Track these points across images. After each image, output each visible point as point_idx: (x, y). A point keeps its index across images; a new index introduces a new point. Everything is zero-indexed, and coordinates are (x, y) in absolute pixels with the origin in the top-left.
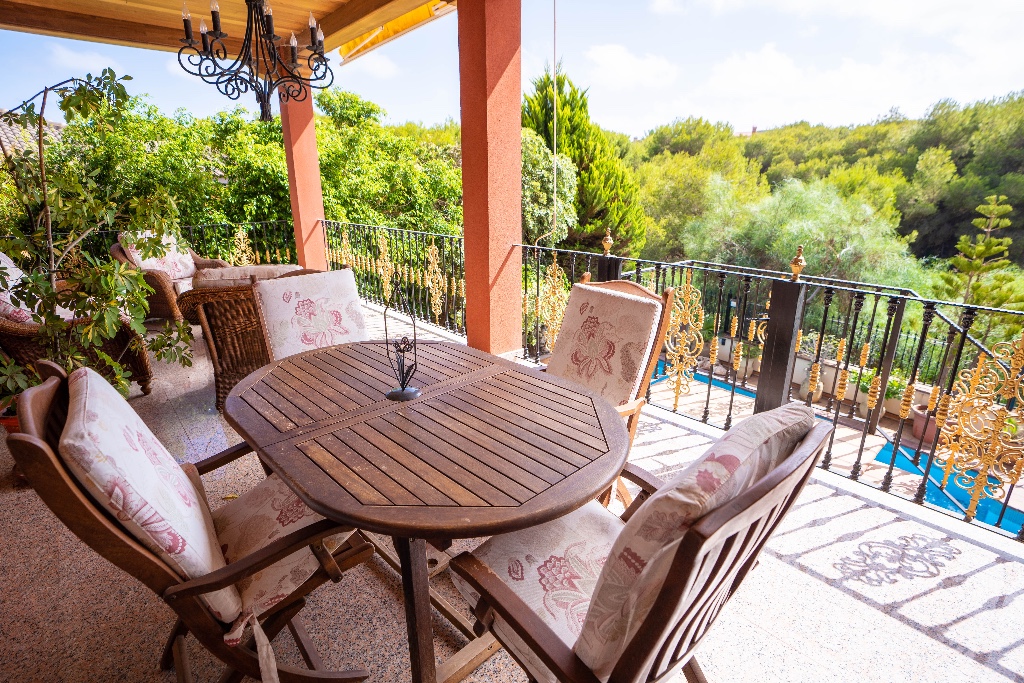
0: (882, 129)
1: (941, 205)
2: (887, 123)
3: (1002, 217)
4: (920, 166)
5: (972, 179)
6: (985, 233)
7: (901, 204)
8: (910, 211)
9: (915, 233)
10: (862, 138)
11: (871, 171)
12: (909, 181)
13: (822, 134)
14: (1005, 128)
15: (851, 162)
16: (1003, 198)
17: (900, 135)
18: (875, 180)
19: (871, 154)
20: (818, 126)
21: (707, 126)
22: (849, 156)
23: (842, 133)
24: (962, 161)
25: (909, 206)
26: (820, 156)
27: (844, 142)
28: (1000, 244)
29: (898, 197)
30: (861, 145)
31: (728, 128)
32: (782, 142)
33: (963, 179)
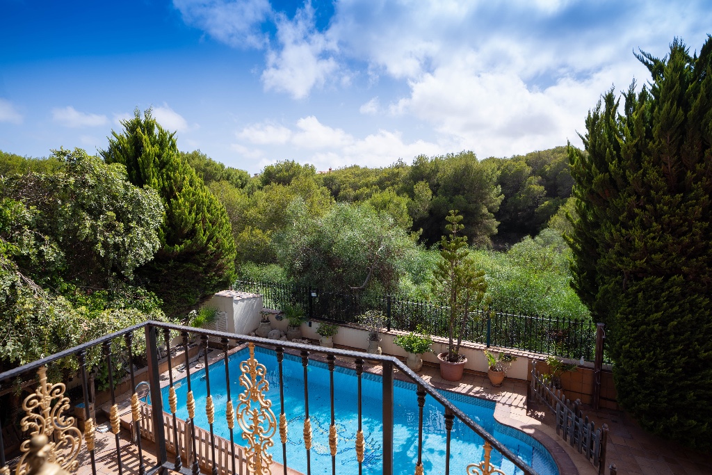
0: (396, 171)
1: (431, 212)
2: (397, 167)
3: (460, 223)
4: (416, 191)
5: (442, 199)
6: (453, 233)
7: (411, 212)
8: (417, 217)
9: (421, 230)
10: (387, 175)
11: (393, 194)
12: (413, 200)
13: (366, 173)
14: (450, 171)
15: (383, 189)
16: (457, 211)
17: (404, 174)
18: (396, 199)
19: (392, 185)
20: (364, 168)
21: (298, 166)
22: (381, 185)
23: (377, 172)
24: (435, 188)
25: (416, 214)
26: (367, 186)
27: (378, 177)
28: (462, 240)
29: (409, 209)
30: (388, 179)
31: (313, 169)
32: (345, 177)
33: (437, 198)
